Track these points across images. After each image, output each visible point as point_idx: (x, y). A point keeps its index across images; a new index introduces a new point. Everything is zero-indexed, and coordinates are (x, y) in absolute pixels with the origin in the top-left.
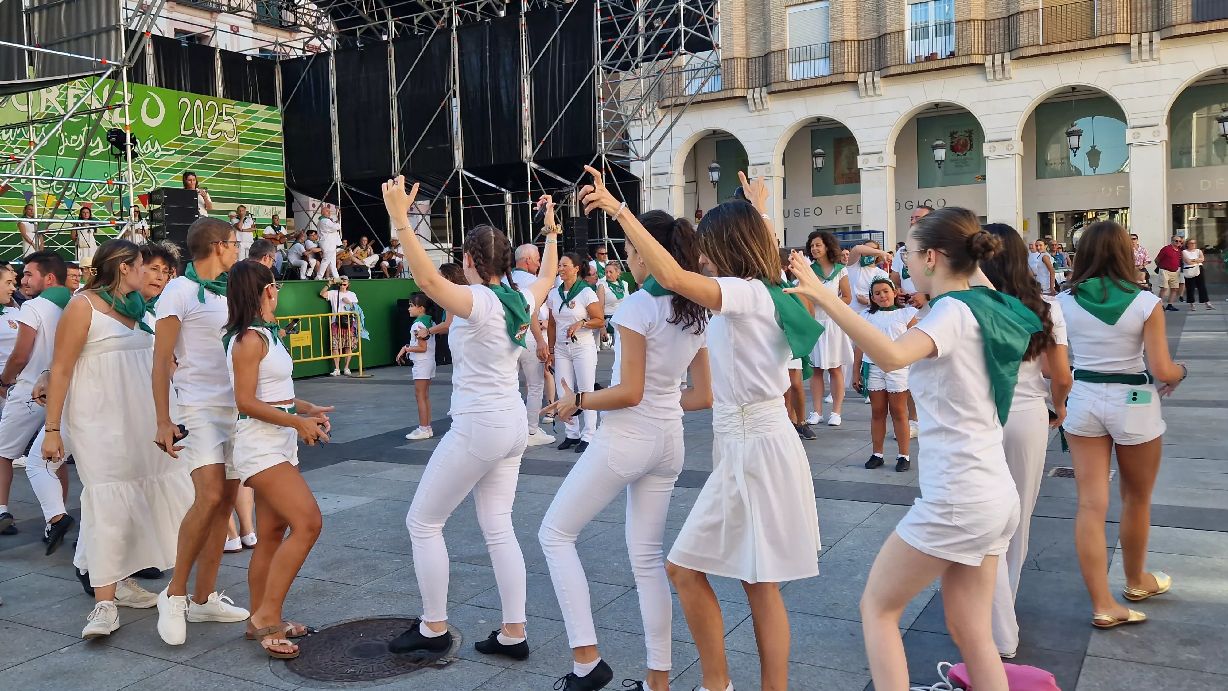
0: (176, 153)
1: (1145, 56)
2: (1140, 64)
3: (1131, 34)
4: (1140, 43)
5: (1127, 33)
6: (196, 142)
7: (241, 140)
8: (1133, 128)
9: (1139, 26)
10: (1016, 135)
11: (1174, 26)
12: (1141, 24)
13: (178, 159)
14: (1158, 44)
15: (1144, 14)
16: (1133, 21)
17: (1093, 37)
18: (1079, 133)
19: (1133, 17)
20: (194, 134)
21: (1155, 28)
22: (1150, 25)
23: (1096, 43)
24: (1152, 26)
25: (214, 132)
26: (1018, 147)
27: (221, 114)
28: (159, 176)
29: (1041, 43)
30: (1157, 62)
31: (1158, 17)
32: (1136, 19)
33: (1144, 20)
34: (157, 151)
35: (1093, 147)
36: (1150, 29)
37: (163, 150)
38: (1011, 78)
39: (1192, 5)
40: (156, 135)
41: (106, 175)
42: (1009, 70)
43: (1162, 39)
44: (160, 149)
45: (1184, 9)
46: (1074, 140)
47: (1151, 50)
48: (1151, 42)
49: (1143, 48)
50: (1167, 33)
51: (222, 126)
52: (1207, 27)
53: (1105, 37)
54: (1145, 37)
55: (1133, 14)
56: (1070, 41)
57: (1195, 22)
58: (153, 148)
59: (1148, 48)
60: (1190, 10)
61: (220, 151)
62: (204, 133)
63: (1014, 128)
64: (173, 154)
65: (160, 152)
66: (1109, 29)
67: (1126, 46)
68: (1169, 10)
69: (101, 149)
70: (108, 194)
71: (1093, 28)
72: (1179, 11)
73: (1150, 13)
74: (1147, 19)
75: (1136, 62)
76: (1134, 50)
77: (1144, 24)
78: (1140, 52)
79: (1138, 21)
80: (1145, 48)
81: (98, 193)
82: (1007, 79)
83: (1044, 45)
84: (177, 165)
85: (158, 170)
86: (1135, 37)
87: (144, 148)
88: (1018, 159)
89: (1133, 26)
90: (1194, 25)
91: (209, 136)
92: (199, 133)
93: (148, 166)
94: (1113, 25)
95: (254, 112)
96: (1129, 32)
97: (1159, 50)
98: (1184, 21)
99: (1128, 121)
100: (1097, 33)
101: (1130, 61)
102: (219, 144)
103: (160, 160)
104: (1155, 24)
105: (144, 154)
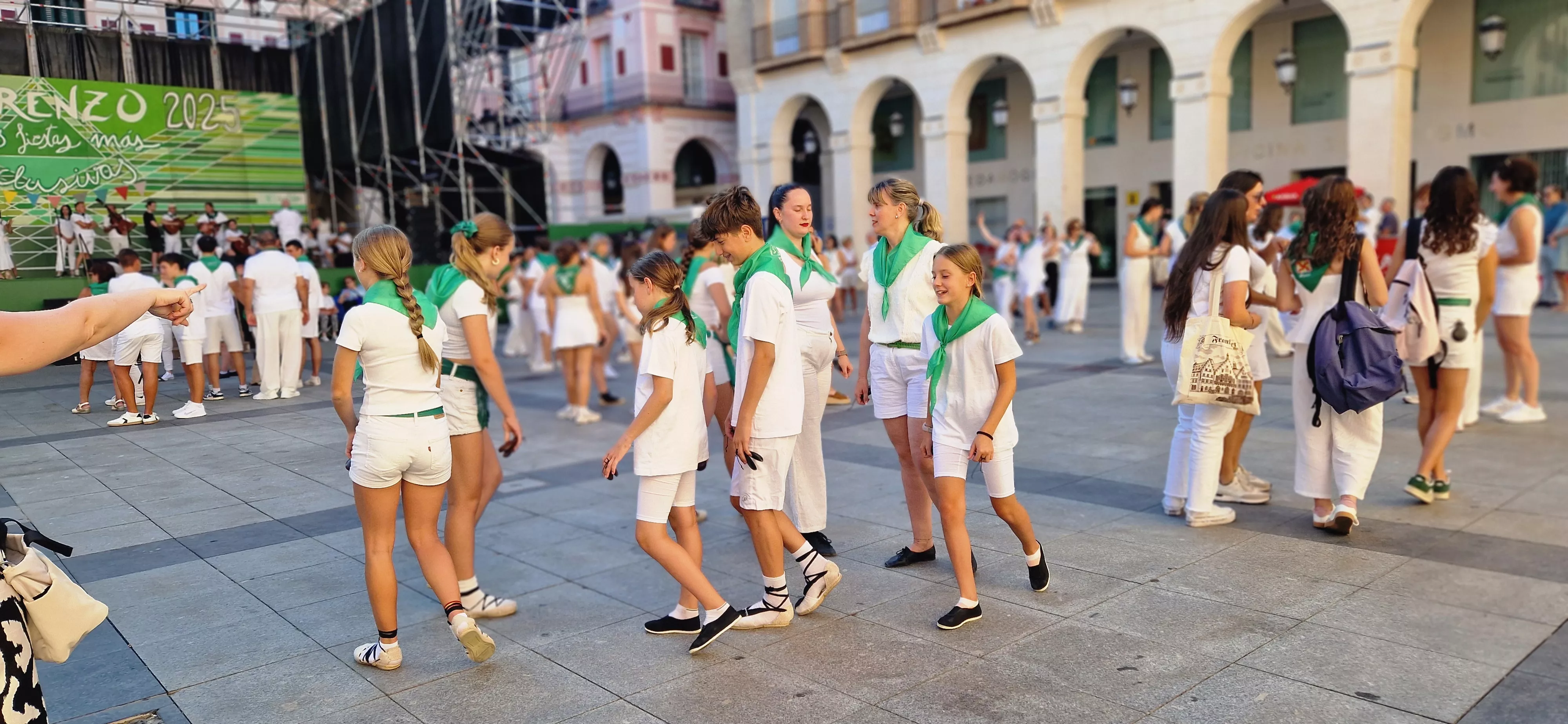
0: (162, 145)
6: (186, 134)
7: (246, 130)
13: (165, 151)
20: (185, 127)
25: (209, 124)
27: (219, 106)
28: (141, 169)
34: (138, 145)
37: (145, 143)
40: (134, 130)
41: (76, 170)
44: (141, 143)
51: (220, 117)
58: (133, 141)
61: (217, 143)
62: (198, 125)
64: (158, 148)
65: (142, 146)
69: (69, 146)
70: (79, 188)
81: (67, 187)
84: (165, 157)
85: (141, 163)
87: (122, 142)
91: (204, 127)
92: (191, 126)
93: (127, 160)
95: (261, 101)
102: (217, 135)
103: (141, 154)
105: (122, 148)
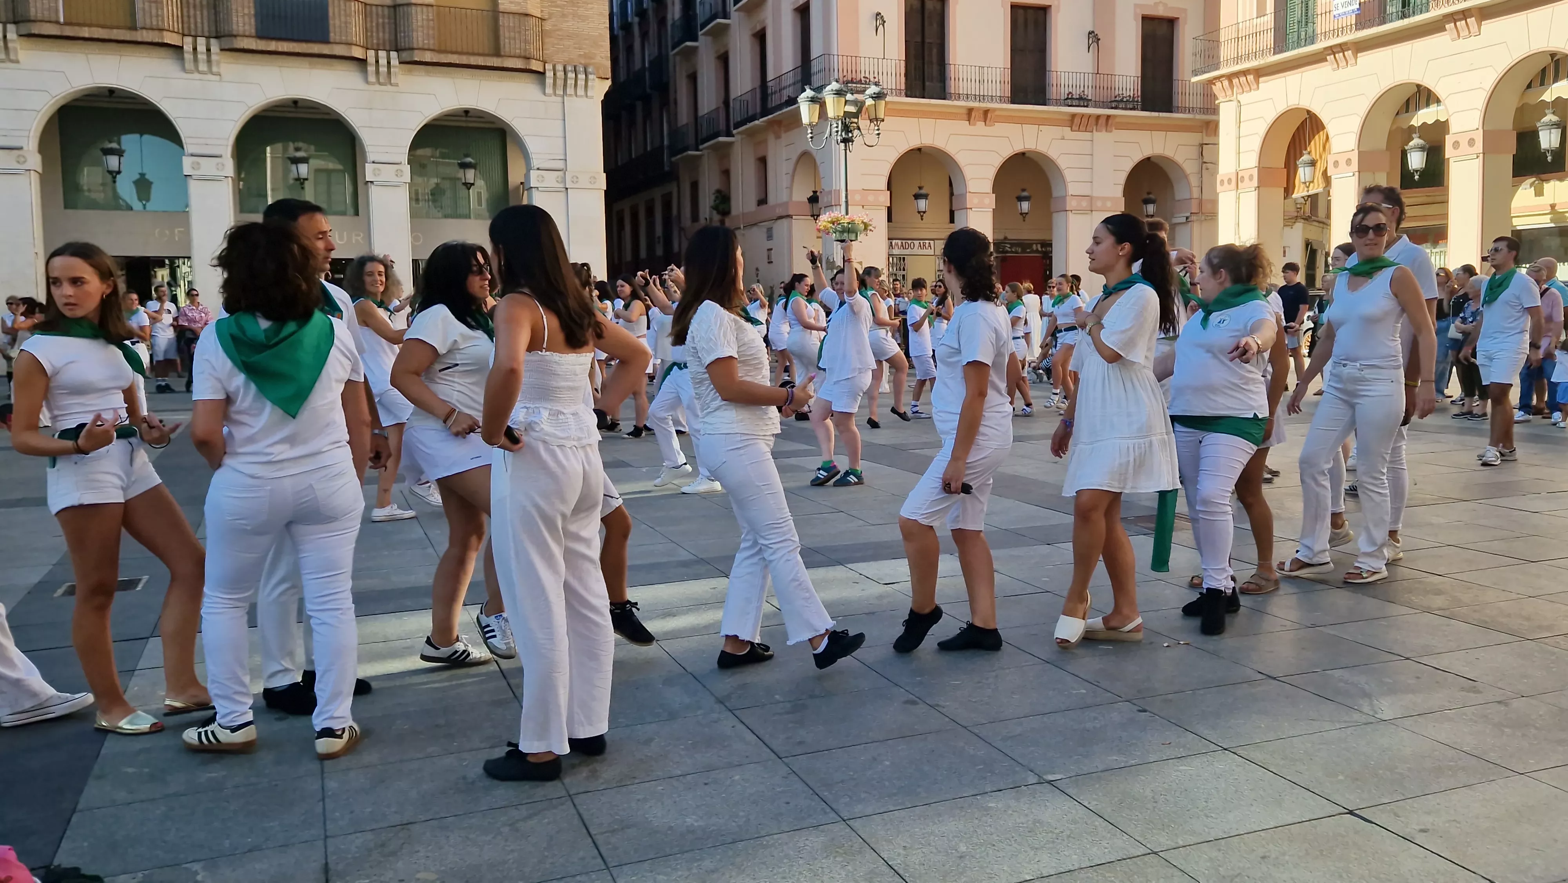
1: (203, 67)
2: (196, 76)
3: (184, 35)
4: (195, 49)
5: (178, 33)
8: (192, 155)
9: (192, 26)
10: (31, 145)
11: (235, 36)
12: (196, 23)
14: (217, 54)
15: (198, 13)
16: (186, 19)
17: (133, 28)
18: (120, 153)
19: (185, 13)
21: (214, 35)
22: (206, 28)
23: (141, 36)
24: (209, 32)
26: (35, 161)
29: (62, 20)
30: (218, 78)
31: (216, 21)
32: (189, 17)
33: (199, 20)
35: (142, 175)
36: (207, 34)
38: (17, 62)
39: (256, 15)
42: (16, 50)
43: (222, 50)
45: (246, 18)
46: (113, 162)
47: (209, 61)
48: (209, 50)
49: (199, 56)
50: (227, 43)
52: (273, 46)
53: (150, 32)
54: (201, 42)
55: (185, 10)
56: (103, 27)
57: (261, 35)
59: (205, 57)
60: (253, 21)
63: (26, 133)
66: (154, 23)
67: (178, 49)
68: (229, 14)
71: (133, 14)
72: (240, 19)
73: (205, 13)
74: (201, 19)
75: (191, 72)
76: (188, 56)
77: (199, 25)
78: (196, 60)
79: (192, 20)
80: (202, 57)
82: (12, 61)
83: (66, 24)
86: (188, 40)
88: (35, 179)
89: (186, 26)
90: (259, 41)
94: (160, 18)
96: (181, 31)
97: (218, 63)
98: (247, 33)
99: (185, 147)
100: (139, 25)
101: (184, 69)
104: (213, 29)
